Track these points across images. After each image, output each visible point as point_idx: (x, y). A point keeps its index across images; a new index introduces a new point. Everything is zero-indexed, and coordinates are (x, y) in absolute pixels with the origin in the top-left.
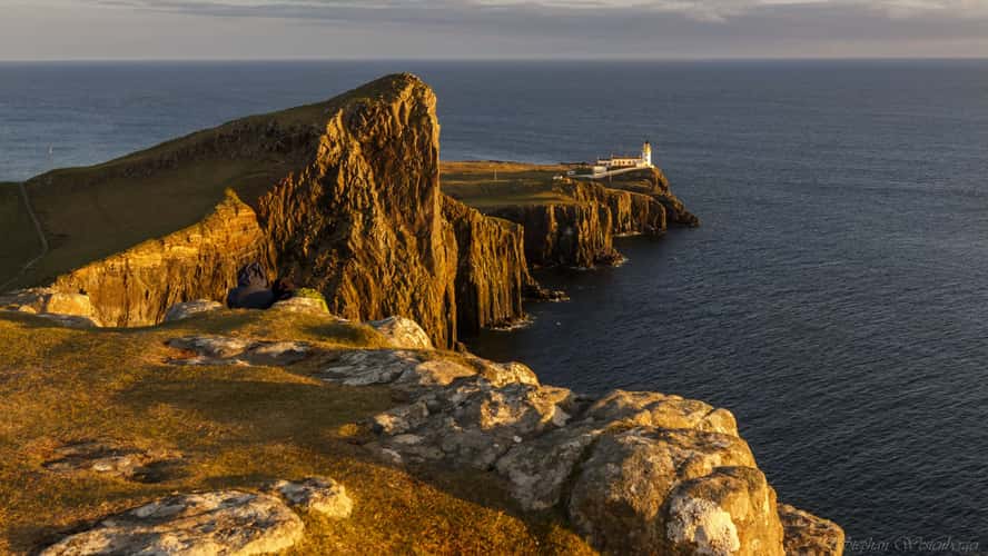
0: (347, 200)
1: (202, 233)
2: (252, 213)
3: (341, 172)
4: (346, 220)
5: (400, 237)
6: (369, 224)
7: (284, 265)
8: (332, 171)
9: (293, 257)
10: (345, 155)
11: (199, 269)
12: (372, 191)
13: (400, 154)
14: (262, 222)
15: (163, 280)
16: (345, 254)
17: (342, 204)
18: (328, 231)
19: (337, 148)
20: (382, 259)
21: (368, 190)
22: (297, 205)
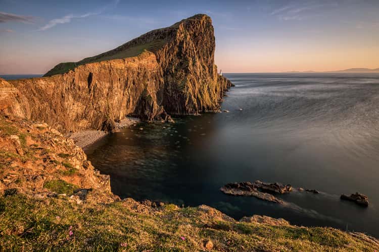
0: (187, 53)
1: (139, 59)
2: (155, 56)
3: (185, 44)
4: (186, 60)
5: (204, 67)
6: (194, 62)
7: (166, 76)
8: (182, 43)
9: (168, 73)
10: (186, 37)
11: (139, 73)
12: (195, 51)
13: (203, 38)
14: (158, 61)
15: (125, 75)
16: (187, 71)
17: (185, 55)
18: (181, 64)
19: (183, 35)
20: (198, 74)
21: (193, 50)
22: (170, 55)
